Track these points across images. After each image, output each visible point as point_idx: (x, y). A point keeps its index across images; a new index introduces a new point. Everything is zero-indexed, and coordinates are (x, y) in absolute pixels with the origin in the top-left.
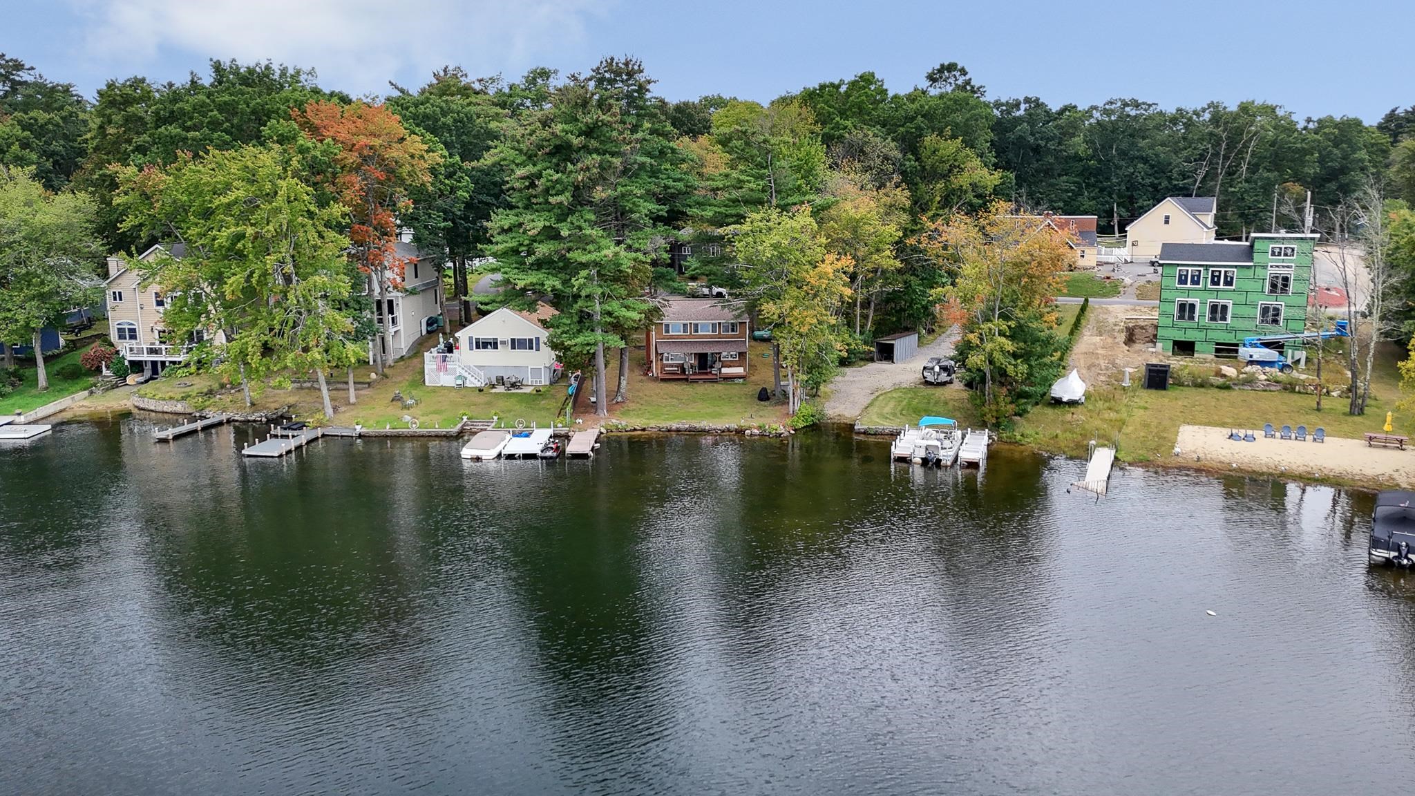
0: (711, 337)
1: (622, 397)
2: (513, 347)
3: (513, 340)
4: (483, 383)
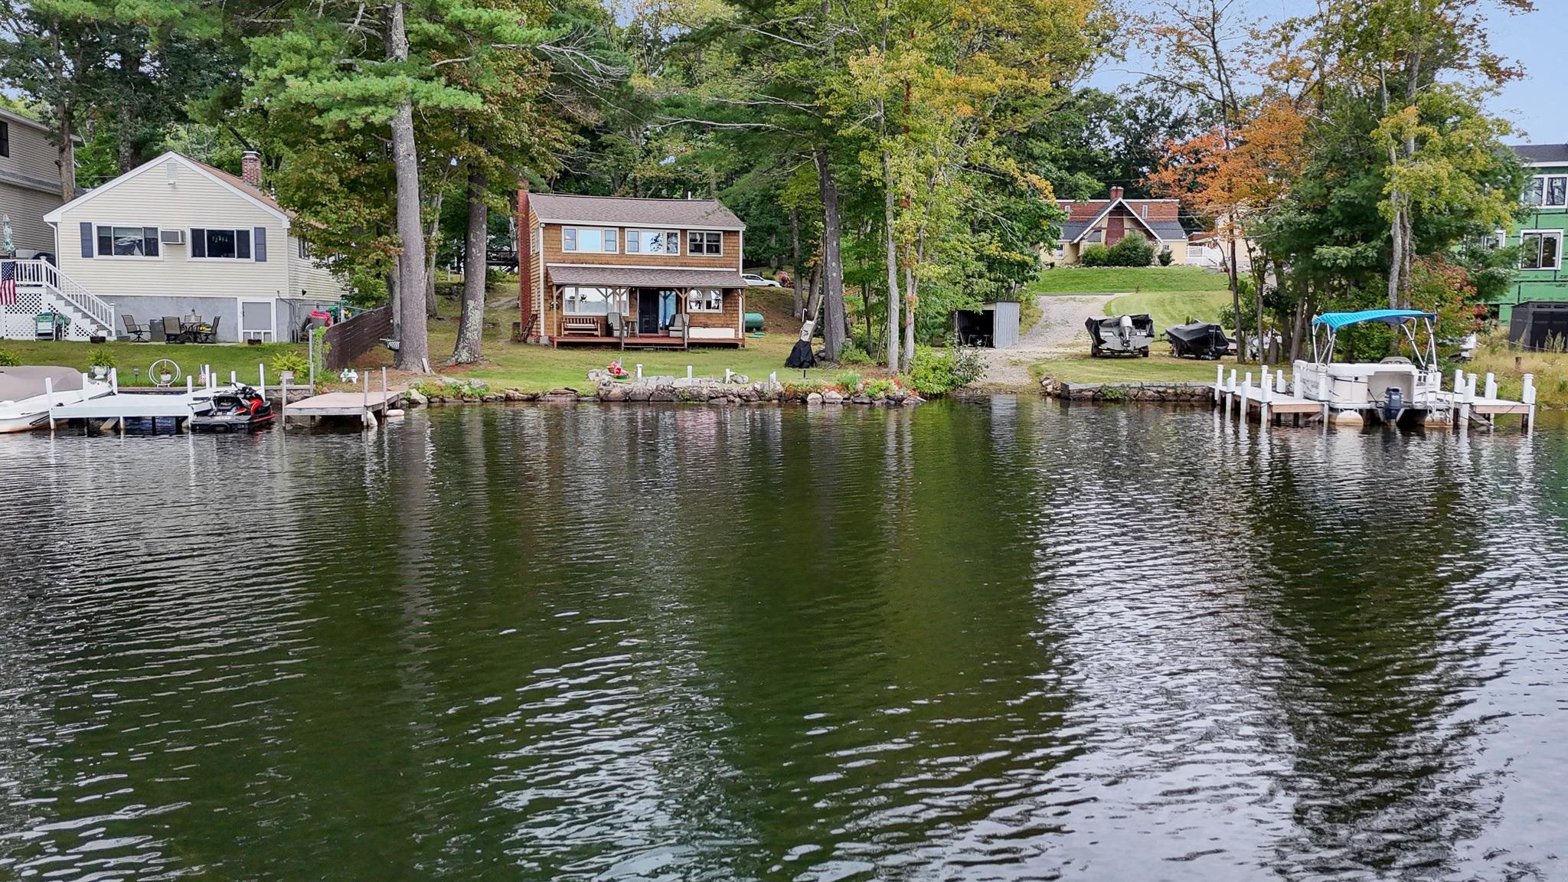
0: (666, 261)
1: (471, 352)
2: (197, 252)
3: (197, 234)
4: (114, 333)
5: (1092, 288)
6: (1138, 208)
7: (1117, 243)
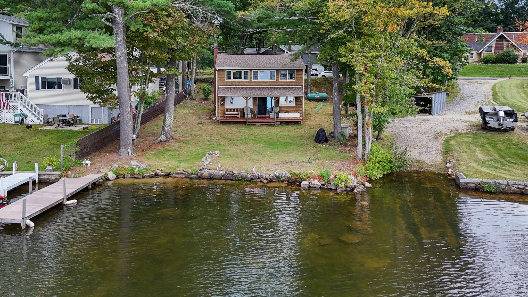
0: (270, 84)
1: (167, 136)
2: (76, 87)
3: (76, 80)
4: (42, 121)
5: (489, 74)
6: (511, 36)
7: (500, 52)
